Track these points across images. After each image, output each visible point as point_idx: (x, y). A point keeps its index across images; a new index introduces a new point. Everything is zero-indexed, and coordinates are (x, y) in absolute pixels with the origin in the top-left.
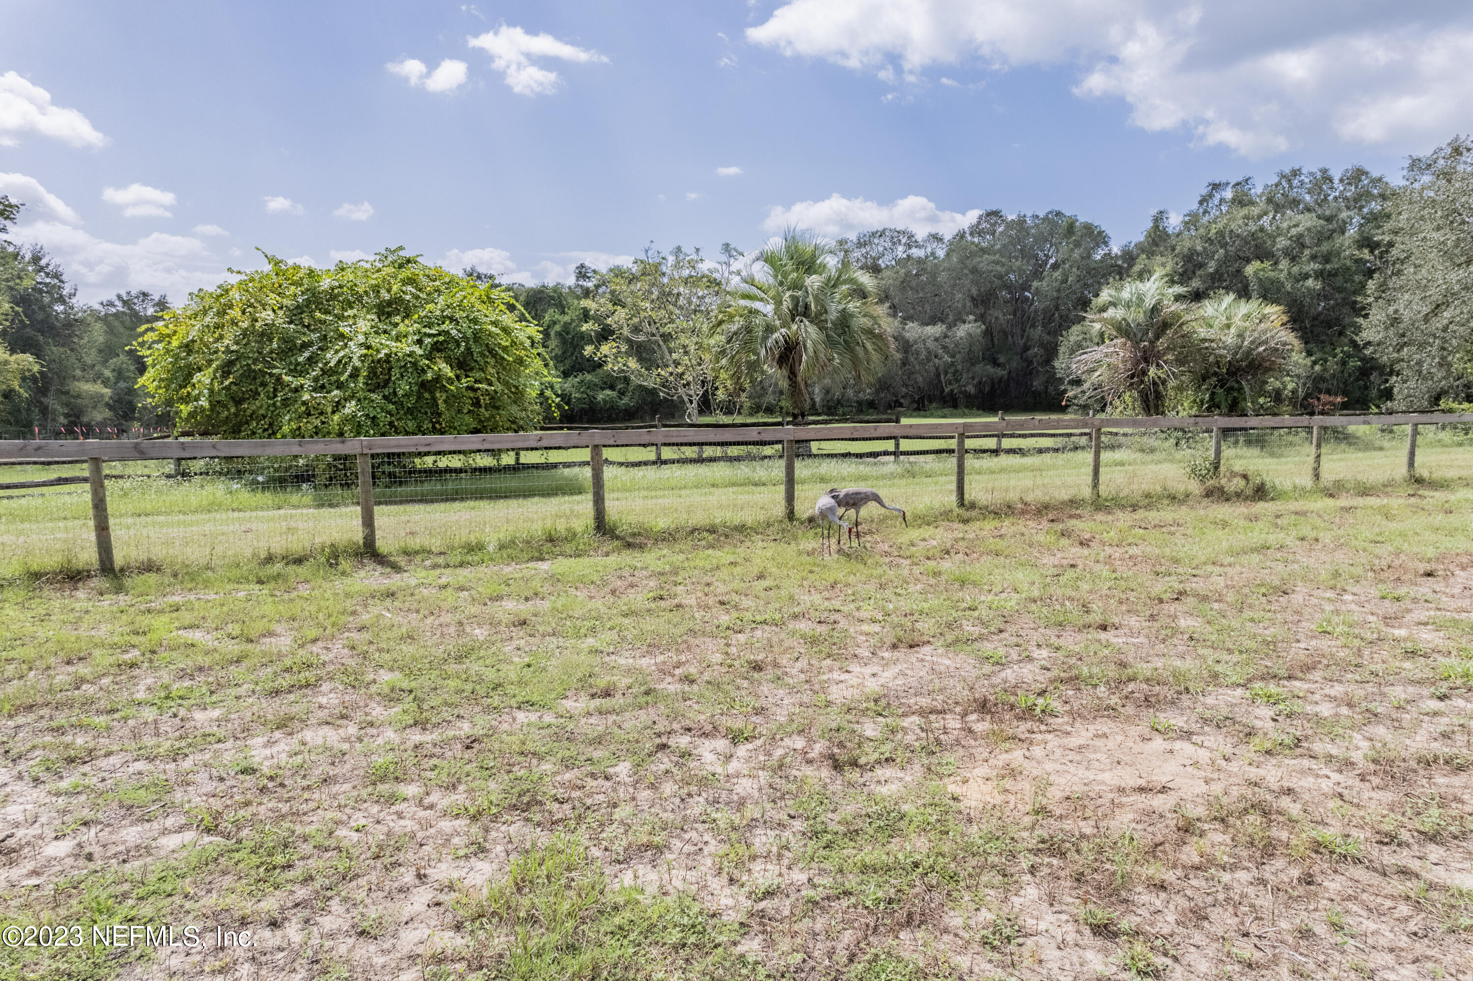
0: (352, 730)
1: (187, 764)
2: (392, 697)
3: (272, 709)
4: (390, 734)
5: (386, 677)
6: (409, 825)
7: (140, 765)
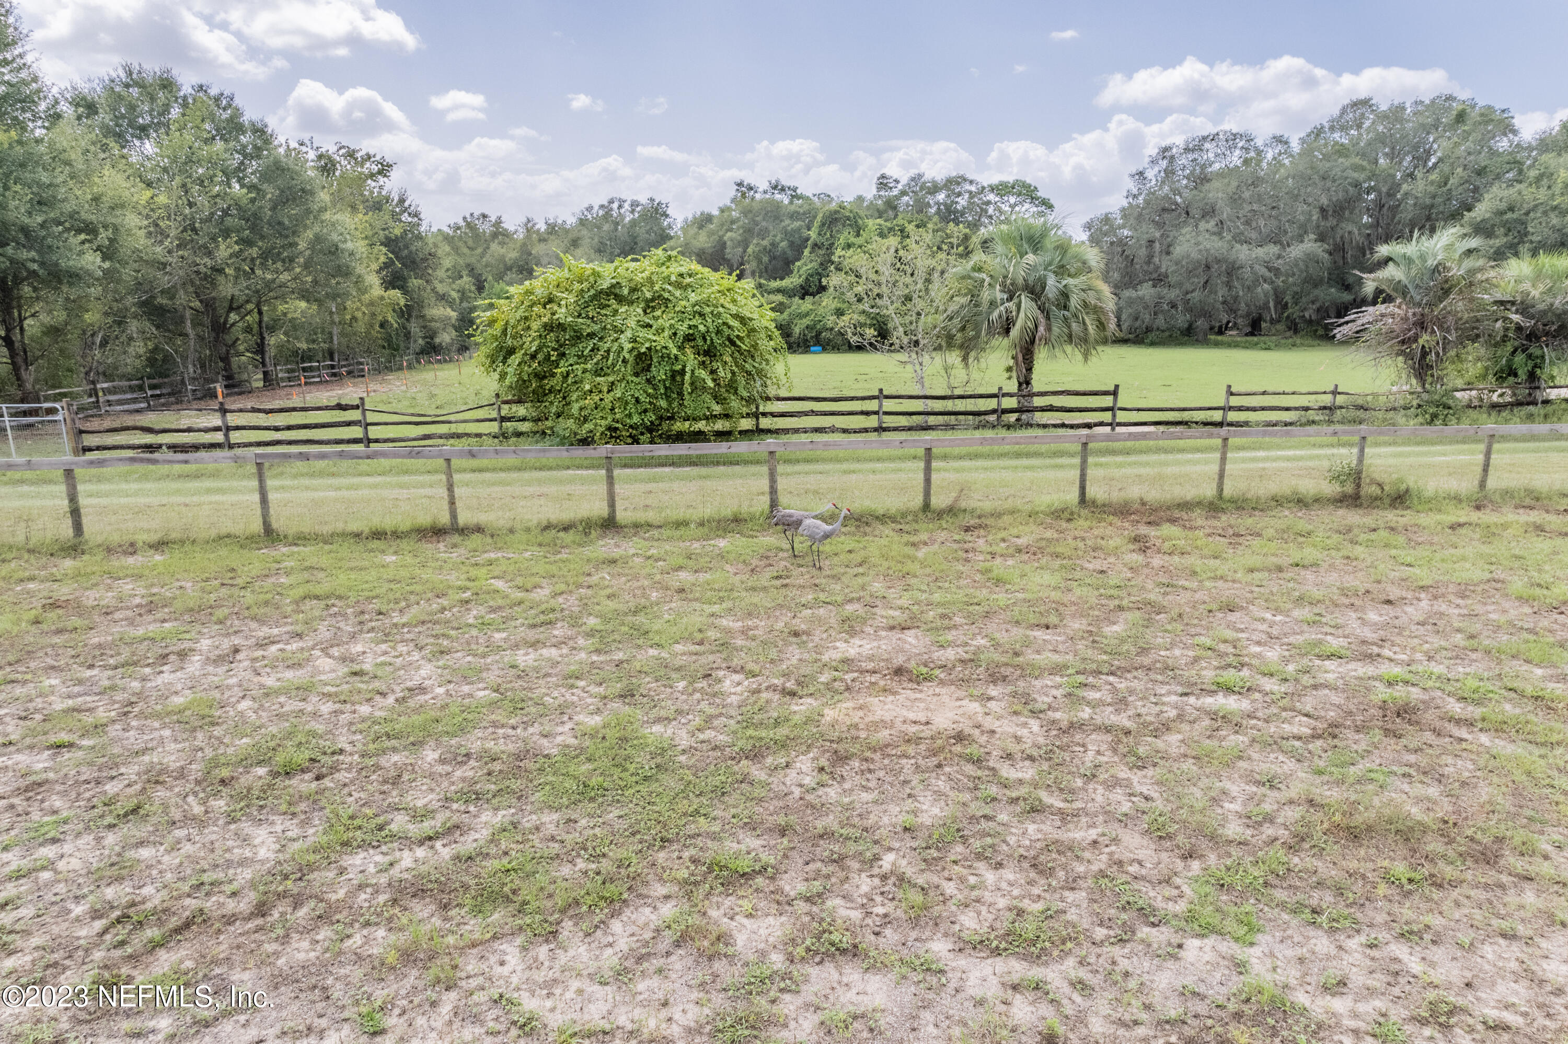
0: (565, 651)
1: (489, 660)
2: (590, 634)
3: (532, 635)
4: (583, 655)
5: (592, 622)
6: (575, 698)
7: (469, 658)
